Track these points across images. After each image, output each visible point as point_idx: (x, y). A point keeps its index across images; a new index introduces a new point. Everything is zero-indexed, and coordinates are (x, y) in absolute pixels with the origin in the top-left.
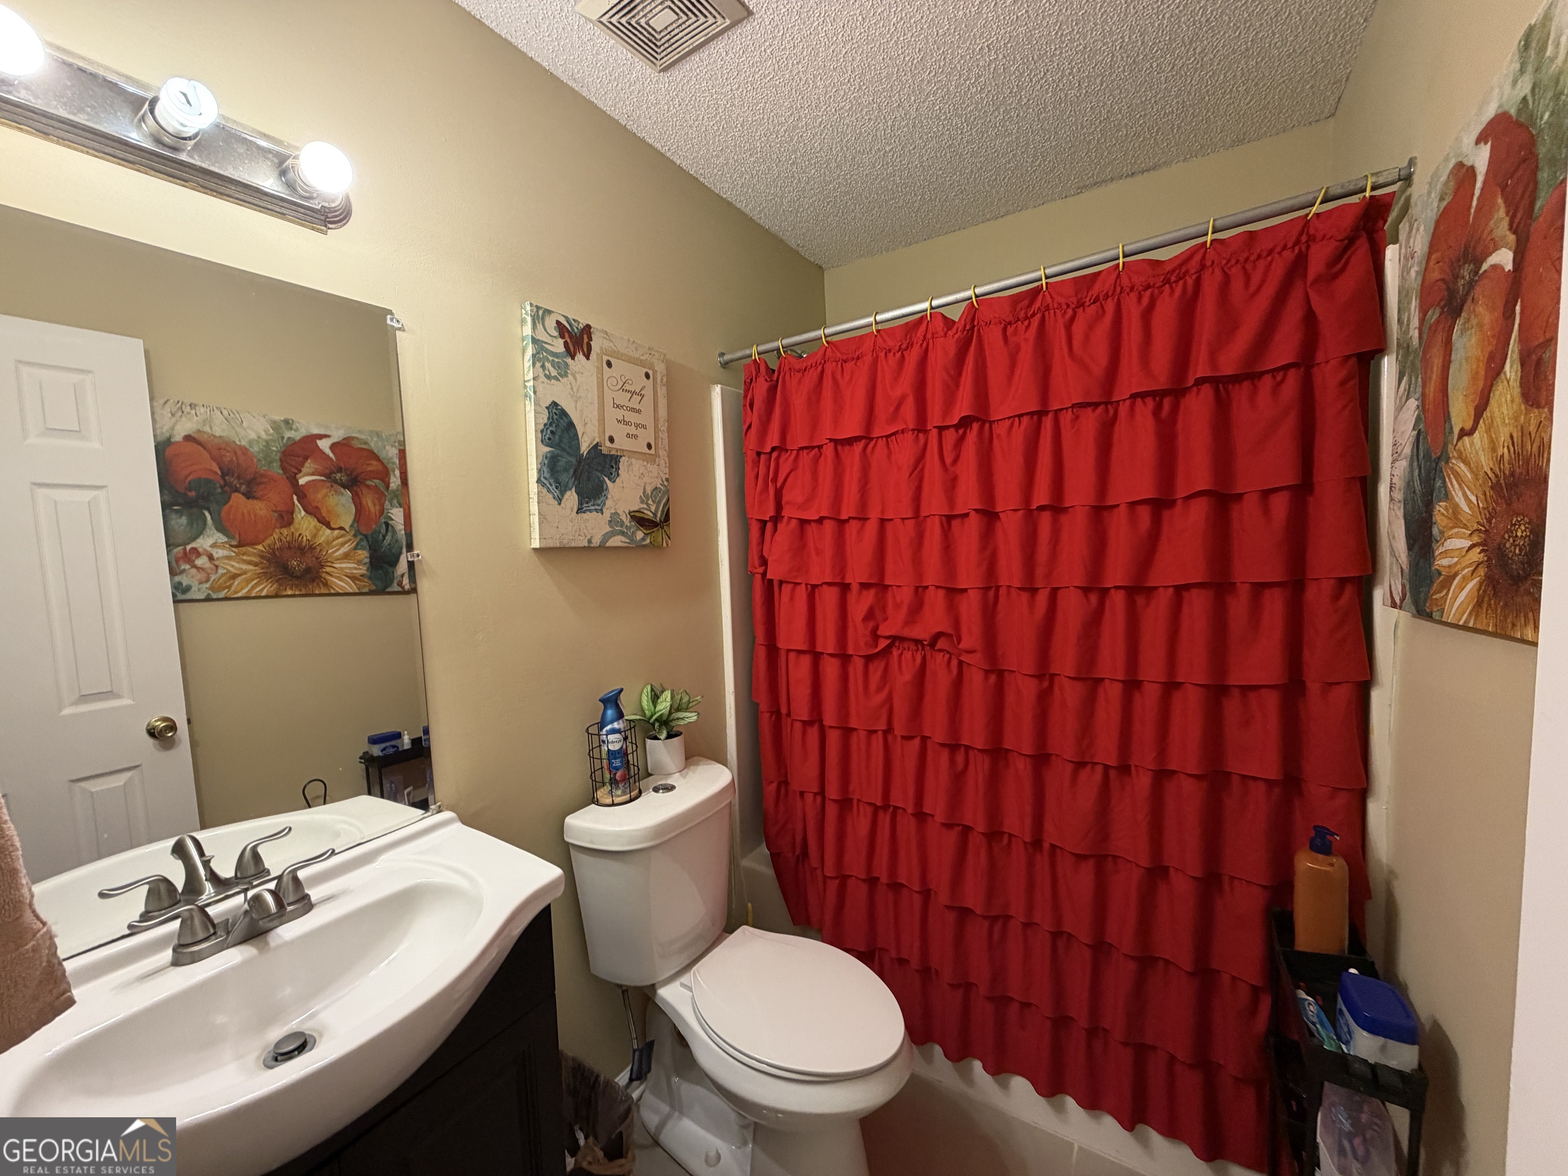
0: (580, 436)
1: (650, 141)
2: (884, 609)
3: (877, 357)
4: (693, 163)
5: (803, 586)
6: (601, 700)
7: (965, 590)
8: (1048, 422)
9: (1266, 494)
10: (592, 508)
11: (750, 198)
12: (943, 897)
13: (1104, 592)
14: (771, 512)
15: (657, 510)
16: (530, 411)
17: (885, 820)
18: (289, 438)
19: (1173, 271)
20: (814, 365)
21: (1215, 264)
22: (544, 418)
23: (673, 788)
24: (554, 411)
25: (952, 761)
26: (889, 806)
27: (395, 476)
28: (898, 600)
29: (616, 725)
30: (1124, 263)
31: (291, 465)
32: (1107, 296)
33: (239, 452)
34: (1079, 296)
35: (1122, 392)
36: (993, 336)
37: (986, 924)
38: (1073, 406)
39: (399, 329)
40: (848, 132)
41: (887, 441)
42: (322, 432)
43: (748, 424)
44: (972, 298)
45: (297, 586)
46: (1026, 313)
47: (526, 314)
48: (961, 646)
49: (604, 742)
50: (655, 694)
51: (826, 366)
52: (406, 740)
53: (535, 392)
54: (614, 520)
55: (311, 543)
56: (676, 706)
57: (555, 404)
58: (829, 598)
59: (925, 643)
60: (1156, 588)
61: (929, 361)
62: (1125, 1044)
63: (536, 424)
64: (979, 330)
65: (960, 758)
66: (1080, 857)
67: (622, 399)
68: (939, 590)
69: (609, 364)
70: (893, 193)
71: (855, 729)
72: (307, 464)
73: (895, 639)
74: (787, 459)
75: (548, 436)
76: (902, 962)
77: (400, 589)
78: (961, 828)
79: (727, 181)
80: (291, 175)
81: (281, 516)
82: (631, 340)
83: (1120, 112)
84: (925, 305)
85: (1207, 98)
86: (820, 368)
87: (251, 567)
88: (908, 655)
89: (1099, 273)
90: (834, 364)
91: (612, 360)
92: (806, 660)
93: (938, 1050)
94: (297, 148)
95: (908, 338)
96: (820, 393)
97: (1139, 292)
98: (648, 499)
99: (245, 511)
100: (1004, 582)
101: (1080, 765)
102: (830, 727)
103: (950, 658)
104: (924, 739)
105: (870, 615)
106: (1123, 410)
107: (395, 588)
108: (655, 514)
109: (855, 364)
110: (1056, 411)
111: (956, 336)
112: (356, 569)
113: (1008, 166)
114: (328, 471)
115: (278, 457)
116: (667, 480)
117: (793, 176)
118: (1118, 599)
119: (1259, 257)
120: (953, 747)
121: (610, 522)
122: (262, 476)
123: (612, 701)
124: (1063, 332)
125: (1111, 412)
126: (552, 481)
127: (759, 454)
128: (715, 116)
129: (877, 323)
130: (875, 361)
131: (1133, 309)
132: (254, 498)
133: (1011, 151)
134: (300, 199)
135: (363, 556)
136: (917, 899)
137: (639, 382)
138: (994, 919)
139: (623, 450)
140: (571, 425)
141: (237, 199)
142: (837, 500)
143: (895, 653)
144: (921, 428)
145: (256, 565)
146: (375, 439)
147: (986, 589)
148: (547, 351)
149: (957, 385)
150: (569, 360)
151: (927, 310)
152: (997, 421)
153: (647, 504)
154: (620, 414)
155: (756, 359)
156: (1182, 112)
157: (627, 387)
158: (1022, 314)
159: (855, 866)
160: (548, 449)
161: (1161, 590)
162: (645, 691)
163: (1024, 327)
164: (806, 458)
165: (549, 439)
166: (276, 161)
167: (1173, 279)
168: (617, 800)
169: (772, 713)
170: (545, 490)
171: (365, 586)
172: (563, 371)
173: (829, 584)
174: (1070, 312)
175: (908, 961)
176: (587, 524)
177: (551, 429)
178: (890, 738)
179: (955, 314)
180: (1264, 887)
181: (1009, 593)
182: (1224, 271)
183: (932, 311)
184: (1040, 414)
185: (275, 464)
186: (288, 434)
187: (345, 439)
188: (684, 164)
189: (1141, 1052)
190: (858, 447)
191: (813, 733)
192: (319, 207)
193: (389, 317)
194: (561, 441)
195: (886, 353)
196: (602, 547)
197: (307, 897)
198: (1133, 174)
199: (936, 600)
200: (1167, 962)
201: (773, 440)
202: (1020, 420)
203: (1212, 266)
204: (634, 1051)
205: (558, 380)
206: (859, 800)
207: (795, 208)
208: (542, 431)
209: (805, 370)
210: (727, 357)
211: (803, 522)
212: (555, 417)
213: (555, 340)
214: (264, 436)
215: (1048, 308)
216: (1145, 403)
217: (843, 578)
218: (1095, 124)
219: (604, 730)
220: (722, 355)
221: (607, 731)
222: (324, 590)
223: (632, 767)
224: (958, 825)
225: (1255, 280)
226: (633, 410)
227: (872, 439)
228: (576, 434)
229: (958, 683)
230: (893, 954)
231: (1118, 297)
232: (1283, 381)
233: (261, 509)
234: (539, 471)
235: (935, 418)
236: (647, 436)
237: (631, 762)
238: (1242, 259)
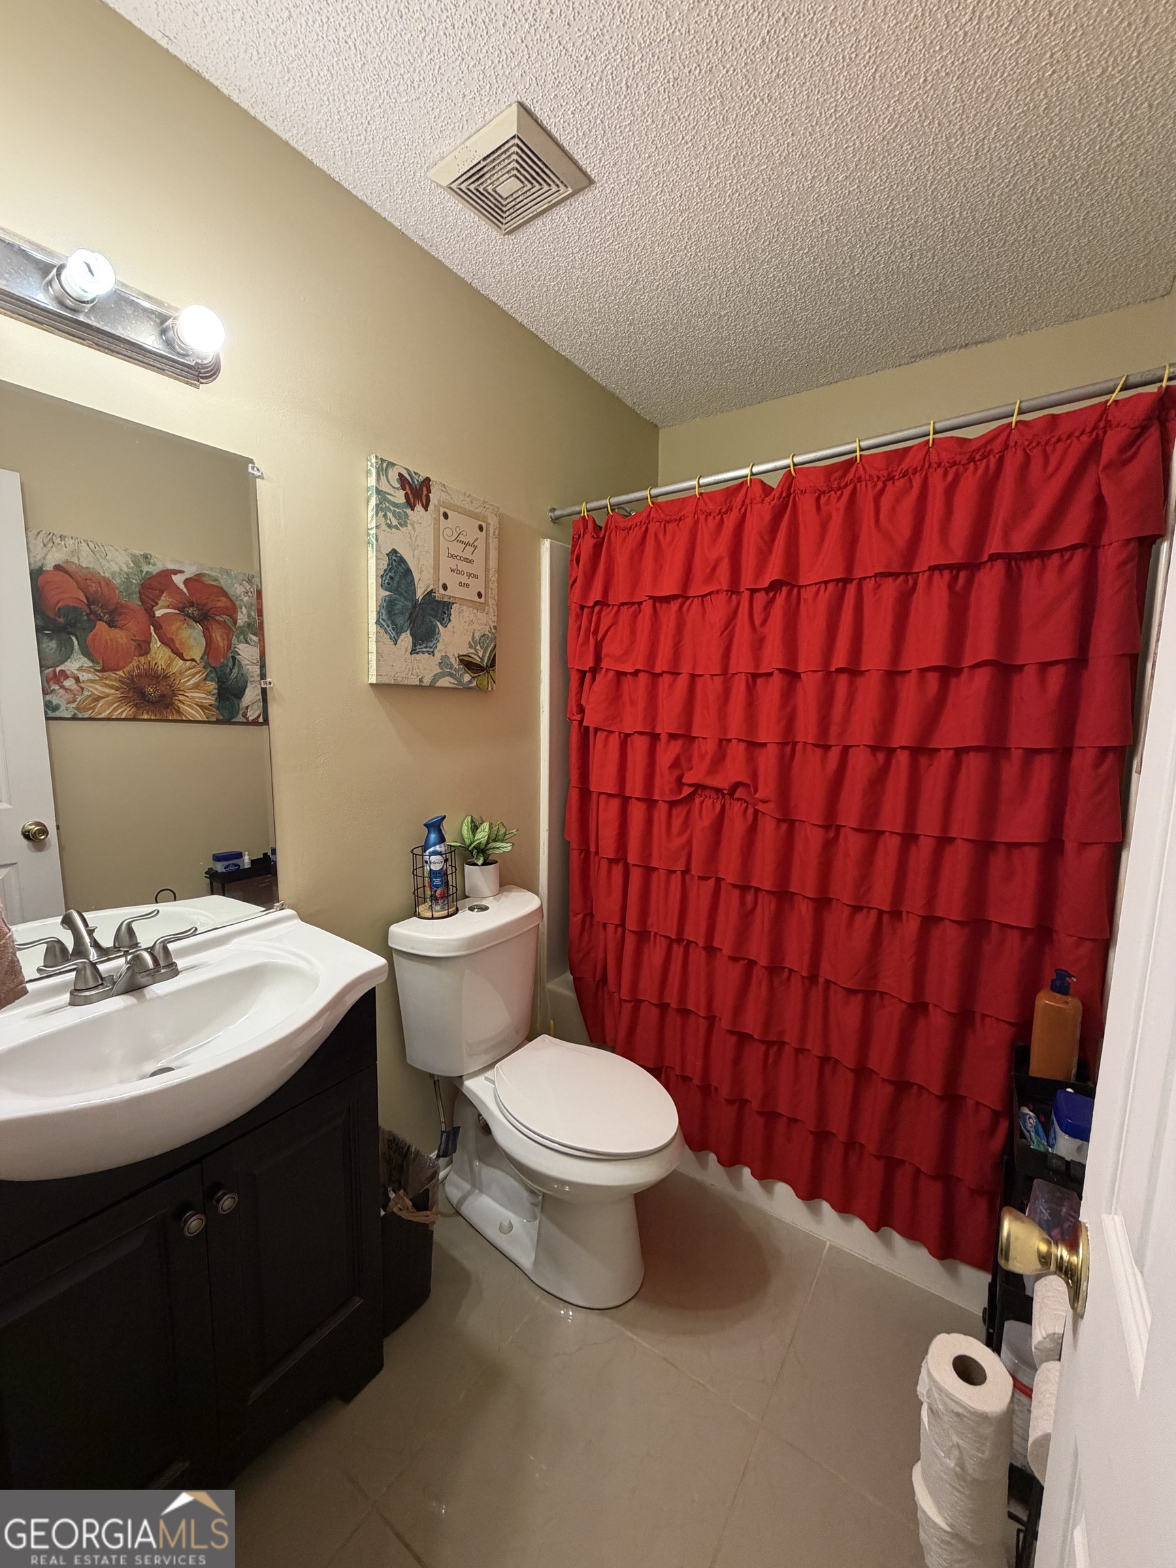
0: (416, 583)
1: (494, 299)
2: (690, 759)
3: (698, 518)
4: (534, 321)
5: (617, 733)
6: (425, 825)
7: (765, 744)
8: (852, 589)
9: (1045, 666)
10: (425, 650)
11: (588, 356)
12: (725, 1023)
13: (891, 752)
14: (590, 663)
15: (484, 656)
16: (372, 557)
17: (678, 951)
18: (147, 572)
19: (979, 449)
20: (638, 524)
21: (1019, 444)
22: (384, 564)
23: (486, 908)
24: (394, 558)
25: (743, 902)
26: (683, 940)
27: (242, 612)
28: (703, 751)
29: (438, 848)
30: (933, 439)
31: (149, 598)
32: (915, 471)
33: (103, 584)
34: (890, 469)
35: (921, 564)
36: (806, 504)
37: (763, 1047)
38: (876, 575)
39: (259, 477)
40: (685, 295)
41: (703, 600)
42: (177, 567)
43: (573, 578)
44: (789, 467)
45: (153, 712)
46: (839, 484)
47: (372, 465)
48: (756, 796)
49: (426, 862)
50: (475, 825)
51: (650, 526)
52: (247, 859)
53: (377, 540)
54: (444, 663)
55: (166, 672)
56: (493, 836)
57: (394, 552)
58: (639, 746)
59: (725, 792)
60: (939, 750)
61: (746, 524)
62: (878, 1157)
63: (377, 569)
64: (794, 498)
65: (750, 898)
66: (850, 992)
67: (457, 549)
68: (741, 743)
69: (446, 516)
70: (728, 356)
71: (657, 869)
72: (163, 598)
73: (698, 787)
74: (608, 613)
75: (387, 581)
76: (686, 1079)
77: (245, 720)
78: (746, 961)
79: (566, 339)
80: (170, 334)
81: (139, 645)
82: (468, 493)
83: (952, 285)
84: (746, 471)
85: (1040, 274)
86: (644, 528)
87: (113, 691)
88: (708, 802)
89: (910, 448)
90: (658, 524)
91: (449, 513)
92: (615, 804)
93: (712, 1157)
94: (177, 310)
95: (728, 502)
96: (642, 552)
97: (946, 469)
98: (476, 645)
99: (108, 638)
100: (800, 738)
101: (857, 909)
102: (633, 865)
103: (747, 807)
104: (719, 880)
105: (676, 764)
106: (922, 580)
107: (240, 718)
108: (482, 660)
109: (678, 525)
110: (860, 579)
111: (773, 503)
112: (205, 698)
113: (841, 333)
114: (181, 605)
115: (137, 590)
116: (495, 628)
117: (630, 337)
118: (903, 758)
119: (1059, 440)
120: (744, 889)
121: (440, 663)
122: (123, 606)
123: (435, 826)
124: (872, 504)
125: (911, 583)
126: (389, 623)
127: (582, 607)
128: (557, 277)
129: (700, 486)
130: (696, 523)
131: (938, 484)
132: (115, 627)
133: (844, 319)
134: (178, 357)
135: (212, 687)
136: (703, 1024)
137: (472, 534)
138: (770, 1044)
139: (455, 597)
140: (408, 572)
141: (125, 356)
142: (652, 656)
143: (697, 800)
144: (734, 590)
145: (117, 689)
146: (225, 577)
147: (785, 744)
148: (389, 501)
149: (770, 551)
150: (409, 511)
151: (747, 476)
152: (806, 586)
153: (475, 649)
154: (453, 563)
155: (584, 516)
156: (1015, 286)
157: (462, 538)
158: (835, 485)
159: (648, 991)
160: (388, 593)
161: (942, 751)
162: (466, 821)
163: (836, 497)
164: (626, 613)
165: (388, 584)
166: (158, 321)
167: (978, 457)
168: (436, 915)
169: (582, 851)
170: (382, 631)
171: (213, 715)
172: (403, 521)
173: (641, 733)
174: (880, 485)
175: (691, 1079)
176: (420, 665)
177: (390, 574)
178: (687, 878)
179: (774, 481)
180: (1010, 1024)
181: (804, 749)
182: (1026, 452)
183: (753, 477)
184: (846, 581)
185: (134, 596)
186: (146, 569)
187: (197, 575)
188: (526, 321)
189: (892, 1165)
190: (674, 606)
191: (618, 870)
192: (193, 364)
193: (250, 465)
194: (398, 586)
195: (707, 516)
196: (432, 687)
197: (173, 964)
198: (966, 345)
199: (737, 752)
200: (921, 1087)
201: (596, 595)
202: (826, 587)
203: (1015, 446)
204: (442, 1132)
205: (398, 529)
206: (656, 933)
207: (631, 367)
208: (382, 576)
209: (630, 529)
210: (558, 513)
211: (620, 674)
212: (394, 563)
213: (397, 491)
214: (125, 569)
215: (860, 479)
216: (942, 575)
217: (654, 728)
218: (927, 295)
219: (427, 853)
220: (553, 510)
221: (430, 853)
222: (176, 717)
223: (451, 887)
224: (745, 959)
225: (1053, 462)
226: (466, 560)
227: (689, 598)
228: (413, 581)
229: (752, 829)
230: (678, 1072)
231: (926, 473)
232: (1068, 561)
233: (122, 638)
234: (378, 613)
235: (747, 582)
236: (478, 585)
237: (450, 883)
238: (1043, 442)
